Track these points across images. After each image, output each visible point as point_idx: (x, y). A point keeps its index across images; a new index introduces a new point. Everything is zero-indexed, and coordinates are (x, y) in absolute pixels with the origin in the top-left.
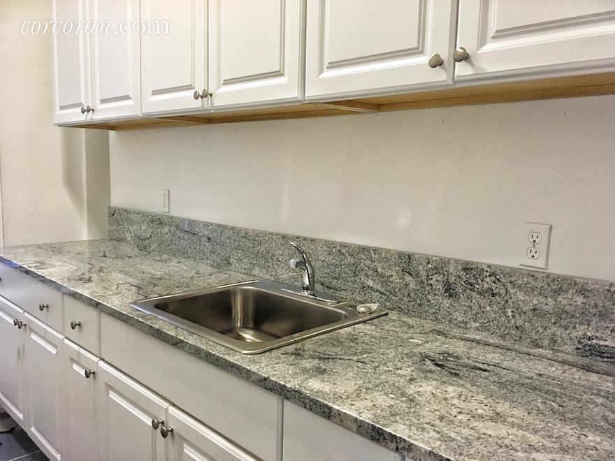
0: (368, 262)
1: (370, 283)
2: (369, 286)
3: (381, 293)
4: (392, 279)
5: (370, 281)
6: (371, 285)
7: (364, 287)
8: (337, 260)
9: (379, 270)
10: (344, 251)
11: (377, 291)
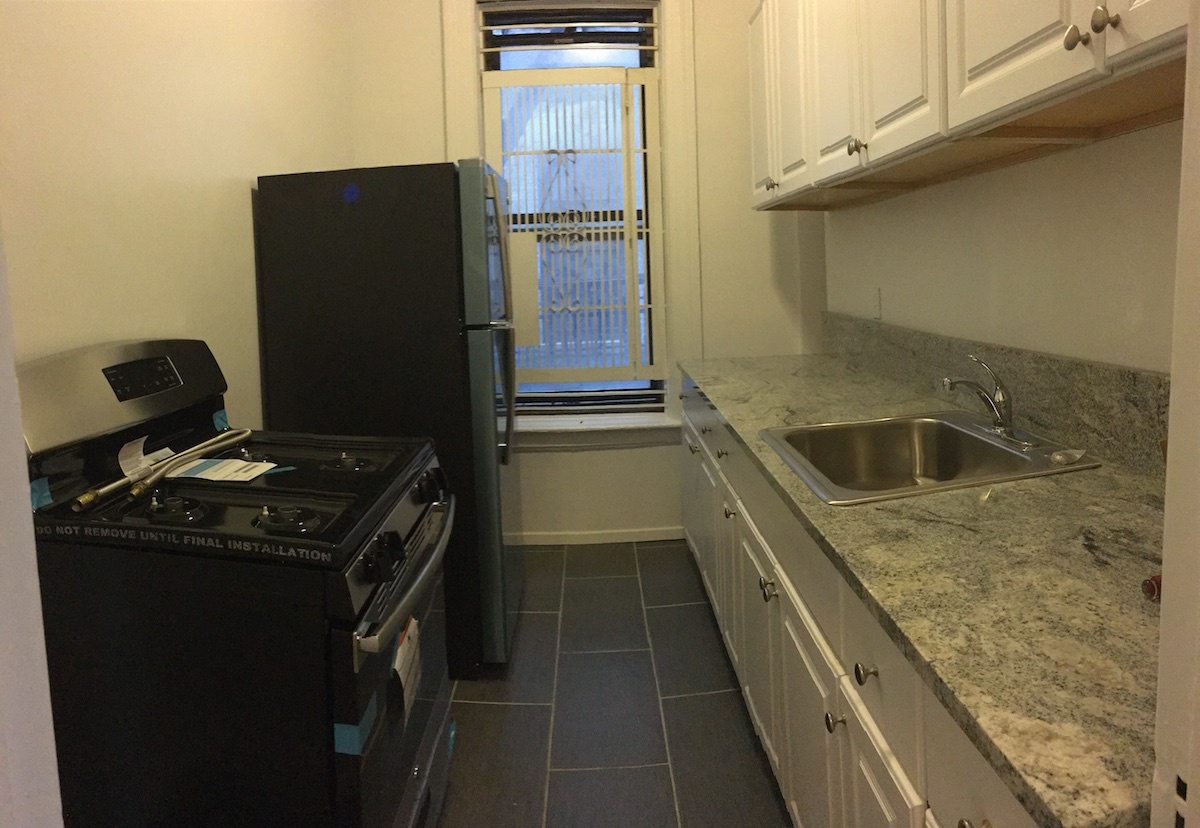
0: (1082, 385)
1: (1086, 418)
2: (1085, 424)
3: (1100, 434)
4: (1112, 413)
5: (1085, 414)
6: (1087, 422)
7: (1080, 424)
8: (1046, 383)
9: (1097, 398)
10: (1054, 368)
11: (1094, 431)
